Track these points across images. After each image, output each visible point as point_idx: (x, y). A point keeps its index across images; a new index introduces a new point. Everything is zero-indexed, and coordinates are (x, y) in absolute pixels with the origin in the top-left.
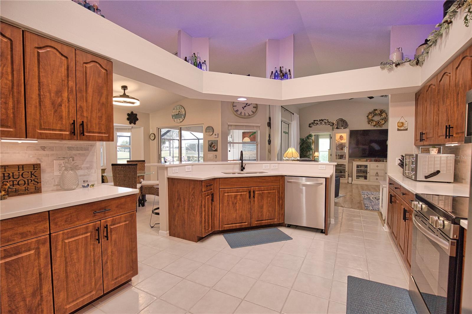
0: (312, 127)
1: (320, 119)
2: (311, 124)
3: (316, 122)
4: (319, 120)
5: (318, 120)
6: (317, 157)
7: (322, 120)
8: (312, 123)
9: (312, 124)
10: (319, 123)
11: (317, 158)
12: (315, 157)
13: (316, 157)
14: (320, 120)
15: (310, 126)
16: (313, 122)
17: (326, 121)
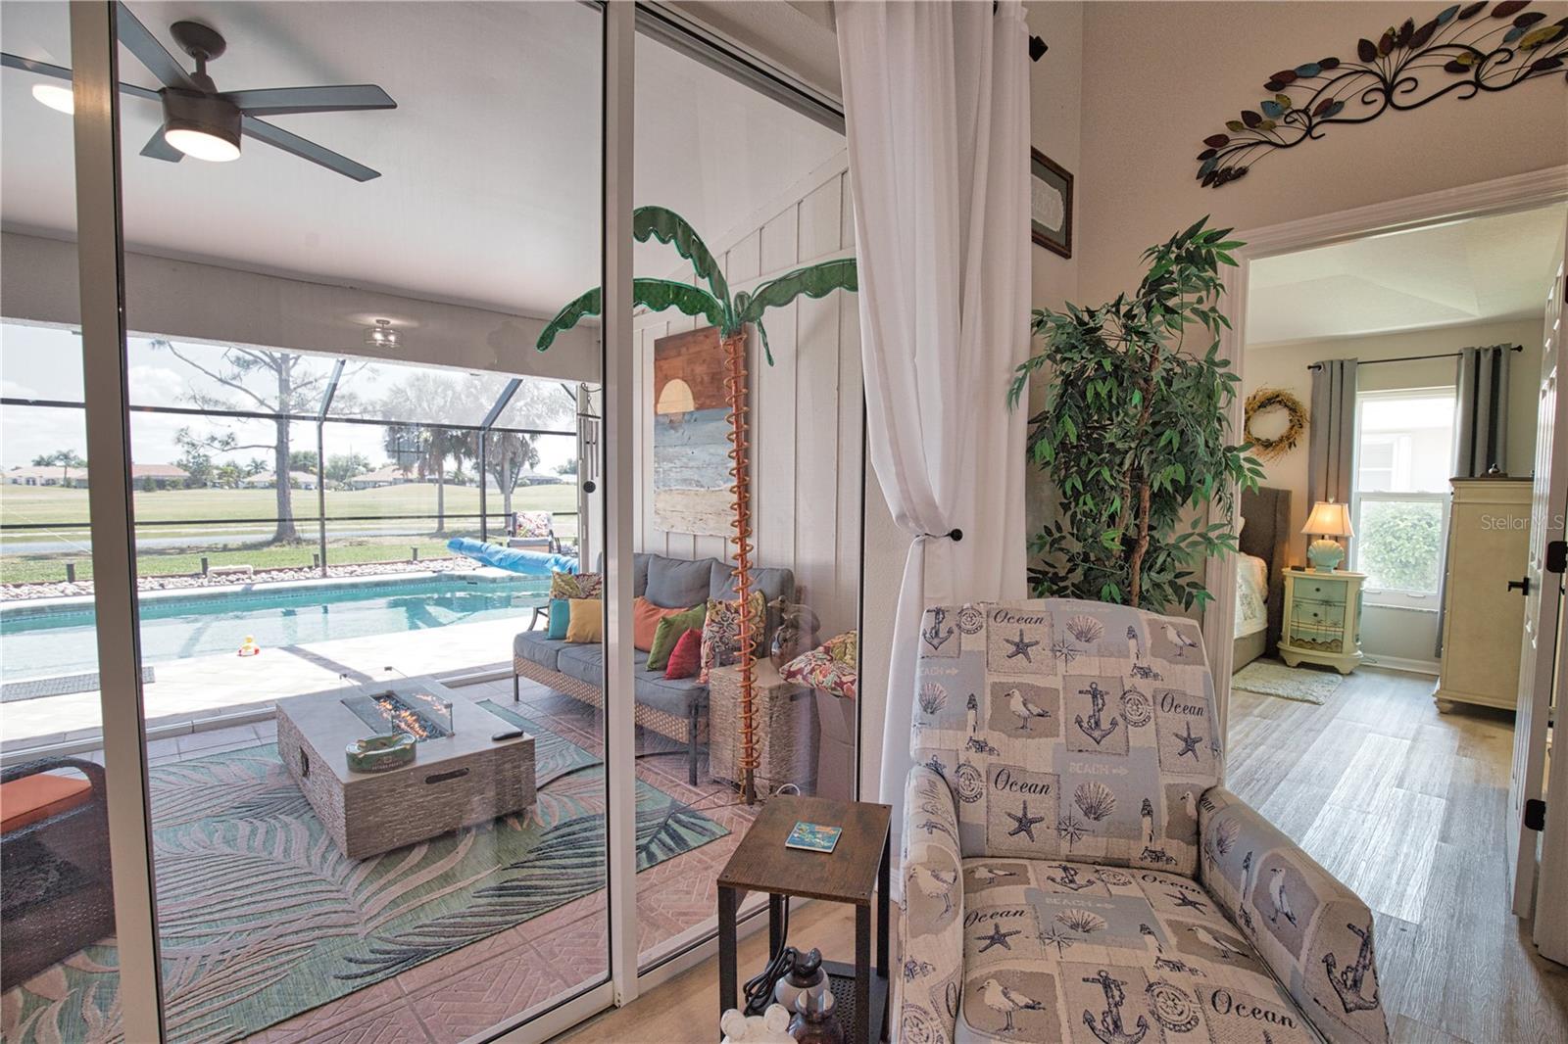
0: (1243, 172)
1: (1375, 40)
2: (1236, 139)
3: (1300, 95)
4: (1349, 56)
5: (1331, 63)
6: (1336, 538)
7: (1411, 38)
8: (1251, 119)
9: (1250, 136)
10: (1350, 92)
11: (1333, 554)
12: (1310, 537)
13: (1317, 543)
14: (1367, 51)
15: (1222, 164)
16: (1255, 99)
17: (1487, 34)
